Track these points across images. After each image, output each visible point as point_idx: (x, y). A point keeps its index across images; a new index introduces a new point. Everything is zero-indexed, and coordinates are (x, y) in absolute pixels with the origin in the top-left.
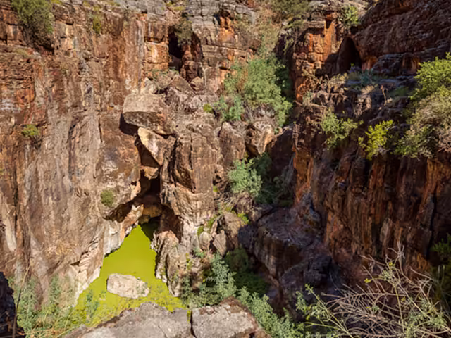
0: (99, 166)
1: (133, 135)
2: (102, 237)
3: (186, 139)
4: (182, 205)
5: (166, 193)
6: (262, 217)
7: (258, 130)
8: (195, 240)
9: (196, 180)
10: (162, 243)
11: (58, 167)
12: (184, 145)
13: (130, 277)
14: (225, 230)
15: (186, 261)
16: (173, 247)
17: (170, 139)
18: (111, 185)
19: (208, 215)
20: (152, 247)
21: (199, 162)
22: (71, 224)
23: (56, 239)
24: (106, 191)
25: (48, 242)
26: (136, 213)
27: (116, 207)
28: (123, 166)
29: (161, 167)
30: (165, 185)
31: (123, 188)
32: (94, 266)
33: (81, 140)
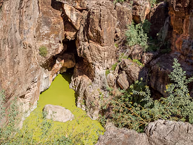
0: (38, 30)
1: (59, 10)
2: (39, 79)
3: (97, 10)
4: (94, 55)
5: (82, 48)
6: (152, 60)
7: (141, 5)
8: (105, 79)
9: (105, 37)
10: (78, 84)
11: (12, 25)
12: (95, 14)
13: (60, 107)
14: (126, 71)
15: (98, 94)
16: (88, 85)
17: (84, 12)
18: (45, 43)
19: (112, 62)
20: (71, 87)
21: (106, 25)
22: (20, 67)
23: (10, 77)
24: (43, 46)
25: (4, 78)
26: (59, 65)
27: (49, 58)
28: (53, 30)
29: (78, 31)
30: (81, 43)
31: (54, 45)
32: (34, 99)
33: (27, 11)
